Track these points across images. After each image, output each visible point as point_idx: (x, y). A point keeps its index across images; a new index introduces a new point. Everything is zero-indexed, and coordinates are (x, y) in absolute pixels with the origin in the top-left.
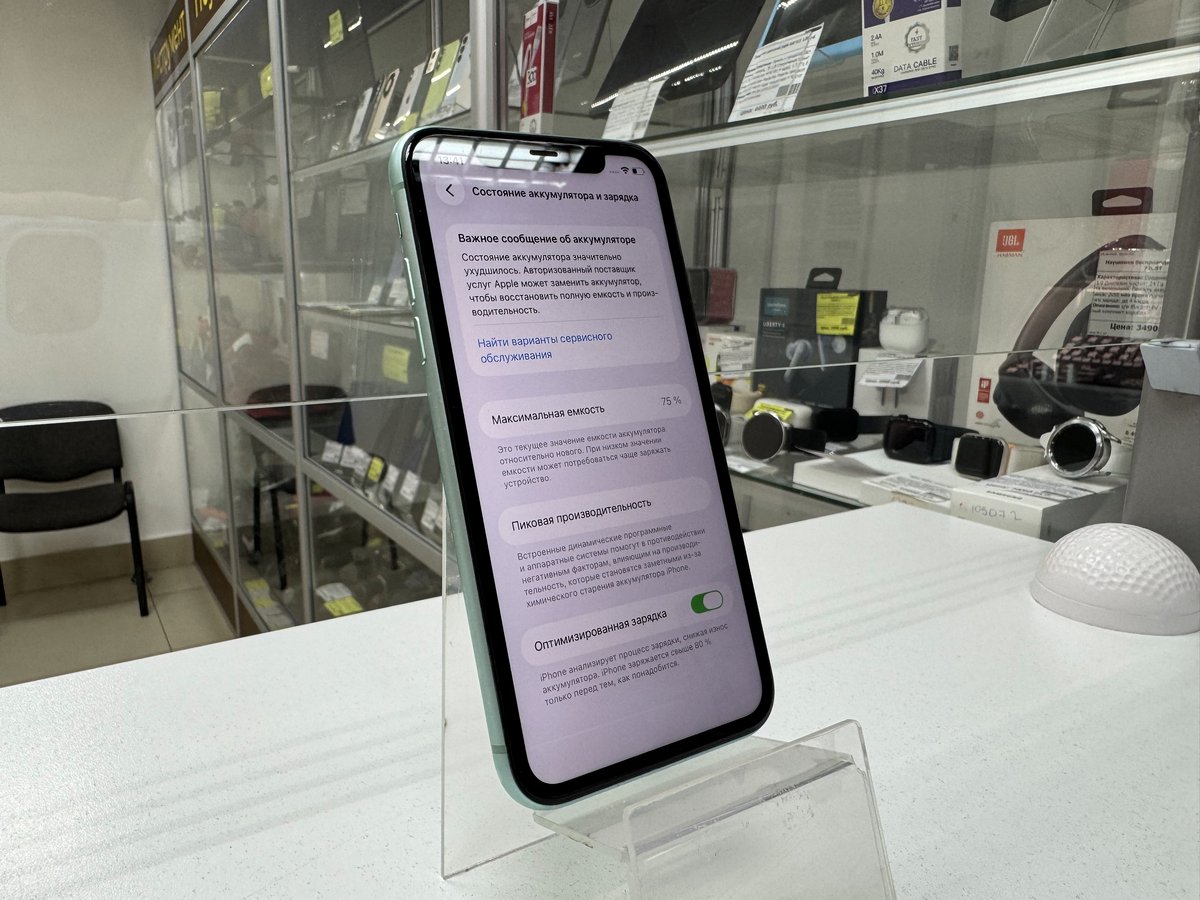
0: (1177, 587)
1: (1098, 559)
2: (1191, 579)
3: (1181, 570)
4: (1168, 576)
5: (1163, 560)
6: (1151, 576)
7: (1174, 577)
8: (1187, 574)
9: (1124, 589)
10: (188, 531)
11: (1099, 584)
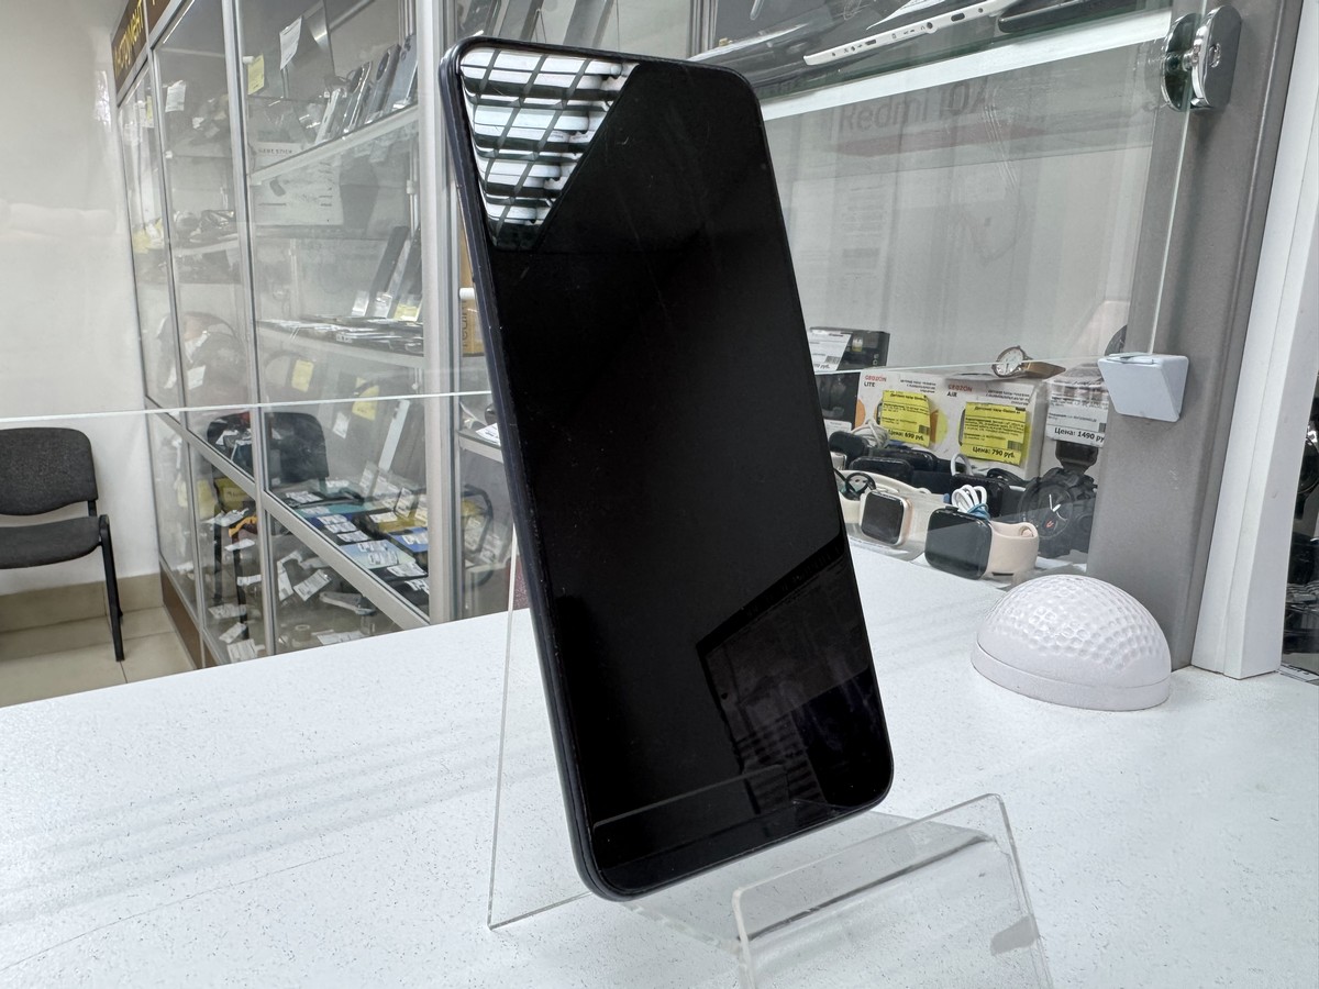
0: (1134, 653)
1: (1042, 618)
2: (1151, 643)
3: (1139, 632)
4: (1122, 639)
5: (1117, 619)
6: (1101, 640)
7: (1130, 641)
8: (1146, 638)
9: (1070, 655)
10: (157, 570)
11: (1043, 648)
